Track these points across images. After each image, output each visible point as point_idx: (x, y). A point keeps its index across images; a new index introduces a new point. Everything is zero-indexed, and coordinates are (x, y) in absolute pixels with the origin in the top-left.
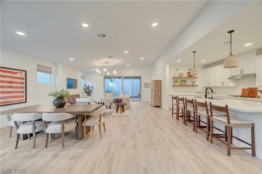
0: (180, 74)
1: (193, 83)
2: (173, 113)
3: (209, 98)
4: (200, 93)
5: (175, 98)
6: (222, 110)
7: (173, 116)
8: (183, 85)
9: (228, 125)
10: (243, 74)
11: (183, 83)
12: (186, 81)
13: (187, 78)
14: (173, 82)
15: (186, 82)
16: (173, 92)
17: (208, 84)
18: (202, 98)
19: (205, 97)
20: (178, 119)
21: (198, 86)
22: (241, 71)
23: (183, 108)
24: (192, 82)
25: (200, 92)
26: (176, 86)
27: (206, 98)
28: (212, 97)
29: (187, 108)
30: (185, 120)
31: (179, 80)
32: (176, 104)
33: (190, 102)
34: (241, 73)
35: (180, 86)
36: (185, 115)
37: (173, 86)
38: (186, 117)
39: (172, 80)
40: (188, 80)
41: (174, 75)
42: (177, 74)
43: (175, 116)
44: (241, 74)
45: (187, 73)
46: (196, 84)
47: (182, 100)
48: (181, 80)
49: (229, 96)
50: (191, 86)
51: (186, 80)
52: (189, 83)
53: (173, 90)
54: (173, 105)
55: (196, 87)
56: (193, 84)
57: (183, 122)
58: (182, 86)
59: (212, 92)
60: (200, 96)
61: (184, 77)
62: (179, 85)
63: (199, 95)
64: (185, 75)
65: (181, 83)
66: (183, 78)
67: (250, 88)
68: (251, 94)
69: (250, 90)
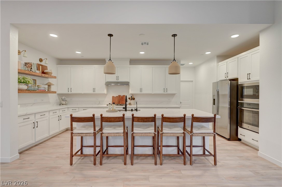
1: (47, 86)
3: (132, 110)
12: (34, 82)
15: (36, 83)
17: (70, 89)
21: (56, 92)
22: (117, 77)
28: (137, 109)
34: (117, 79)
44: (117, 81)
50: (45, 92)
51: (35, 80)
56: (49, 88)
67: (119, 96)
68: (121, 101)
69: (119, 97)
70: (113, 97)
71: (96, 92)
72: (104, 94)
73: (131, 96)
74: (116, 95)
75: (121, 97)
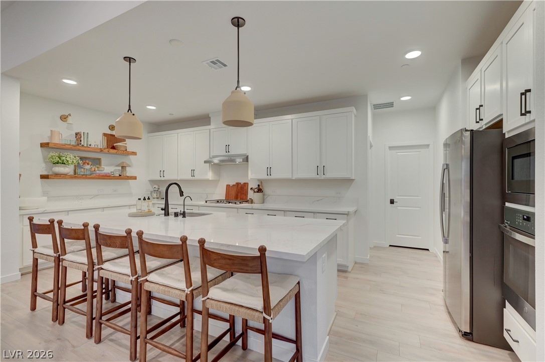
0: (76, 134)
1: (120, 168)
2: (34, 296)
3: (176, 215)
4: (149, 199)
5: (47, 229)
6: (247, 265)
7: (33, 308)
8: (88, 173)
9: (267, 317)
10: (229, 154)
11: (88, 167)
12: (97, 162)
13: (101, 151)
14: (45, 162)
15: (100, 164)
16: (45, 198)
17: (162, 172)
18: (153, 214)
19: (163, 212)
20: (58, 317)
21: (135, 178)
22: (227, 147)
23: (85, 268)
24: (117, 166)
25: (147, 198)
26: (58, 176)
27: (167, 214)
28: (184, 212)
29: (103, 266)
30: (93, 319)
31: (70, 157)
32: (51, 252)
33: (118, 242)
34: (227, 151)
35: (75, 176)
36: (95, 288)
37: (43, 177)
38: (98, 294)
39: (38, 152)
40: (105, 159)
41: (51, 137)
42: (65, 134)
43: (45, 306)
44: (227, 154)
45: (101, 135)
46: (129, 172)
47: (80, 234)
48: (81, 158)
49: (206, 202)
50: (115, 178)
51: (99, 159)
52: (107, 169)
53: (45, 193)
54: (36, 261)
55: (130, 180)
56: (122, 171)
57: (85, 324)
58: (85, 177)
59: (182, 194)
60: (147, 211)
61: (93, 146)
62: (72, 173)
63: (145, 206)
64: (96, 140)
65: (77, 166)
66: (88, 149)
67: (238, 184)
68: (239, 194)
69: (238, 186)
70: (227, 185)
71: (197, 177)
72: (207, 181)
73: (259, 185)
74: (232, 183)
75: (240, 186)
